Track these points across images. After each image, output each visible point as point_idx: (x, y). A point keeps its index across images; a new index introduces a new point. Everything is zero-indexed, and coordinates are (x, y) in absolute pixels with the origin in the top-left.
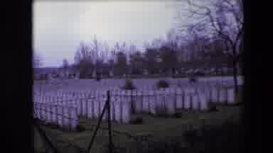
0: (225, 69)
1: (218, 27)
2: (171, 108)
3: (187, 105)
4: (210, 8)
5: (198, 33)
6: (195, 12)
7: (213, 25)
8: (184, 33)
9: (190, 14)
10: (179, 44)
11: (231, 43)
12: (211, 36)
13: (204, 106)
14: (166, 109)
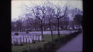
3: (25, 41)
4: (33, 8)
6: (28, 10)
7: (34, 14)
8: (24, 17)
9: (26, 10)
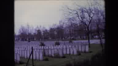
0: (85, 37)
1: (81, 19)
2: (61, 54)
3: (68, 53)
4: (77, 11)
5: (73, 21)
6: (71, 13)
7: (79, 18)
8: (66, 22)
9: (69, 14)
10: (64, 26)
11: (87, 26)
12: (78, 23)
13: (75, 53)
14: (59, 54)
